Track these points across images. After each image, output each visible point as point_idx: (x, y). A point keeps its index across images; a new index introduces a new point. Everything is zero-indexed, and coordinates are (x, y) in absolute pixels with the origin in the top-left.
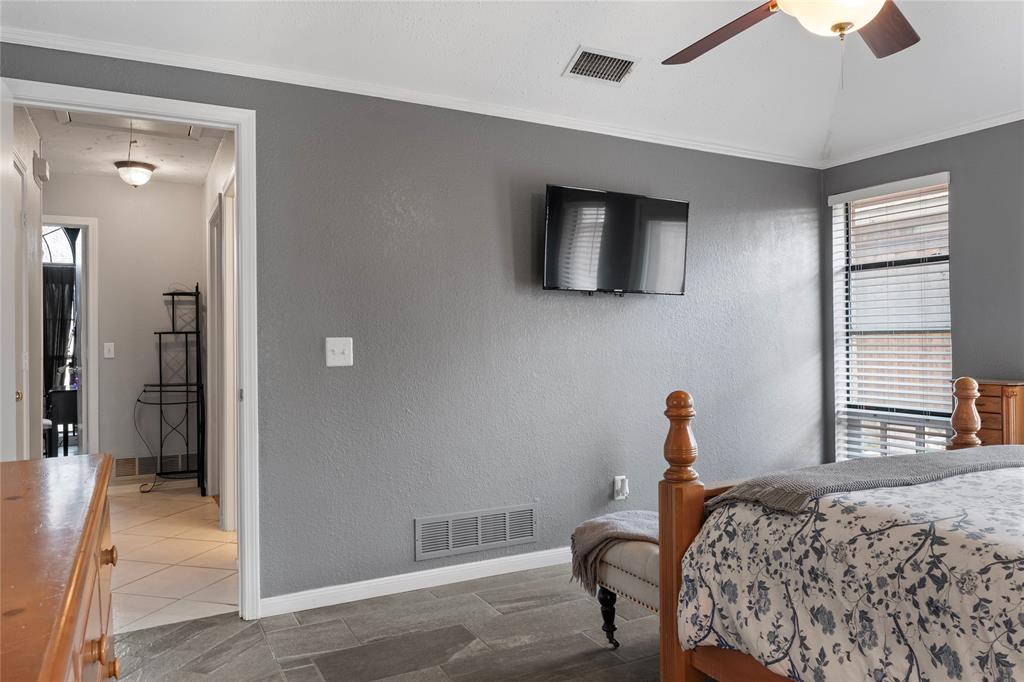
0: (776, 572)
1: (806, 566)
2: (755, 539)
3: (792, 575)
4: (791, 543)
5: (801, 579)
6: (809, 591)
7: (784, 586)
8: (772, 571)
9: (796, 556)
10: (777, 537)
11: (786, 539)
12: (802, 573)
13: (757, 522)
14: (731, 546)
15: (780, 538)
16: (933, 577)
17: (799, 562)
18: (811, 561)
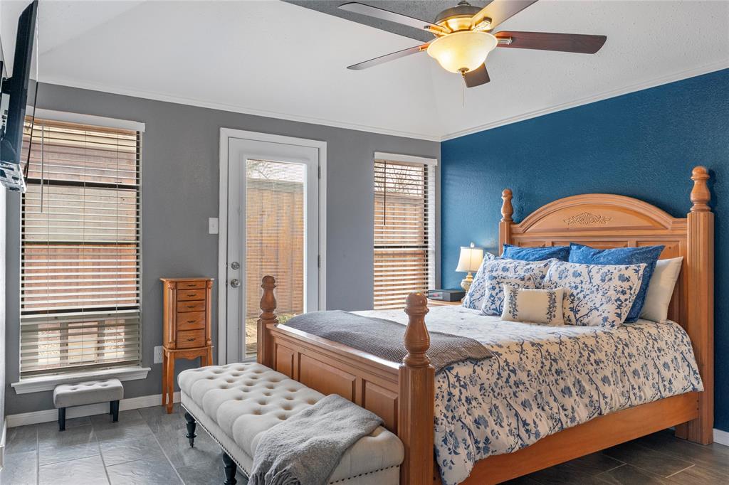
0: (498, 394)
1: (512, 383)
2: (479, 382)
3: (506, 391)
4: (499, 374)
5: (511, 391)
6: (517, 395)
7: (505, 400)
8: (496, 395)
9: (504, 379)
10: (491, 373)
11: (496, 373)
12: (511, 387)
13: (474, 371)
14: (468, 394)
15: (493, 374)
16: (553, 360)
17: (507, 381)
18: (513, 378)
